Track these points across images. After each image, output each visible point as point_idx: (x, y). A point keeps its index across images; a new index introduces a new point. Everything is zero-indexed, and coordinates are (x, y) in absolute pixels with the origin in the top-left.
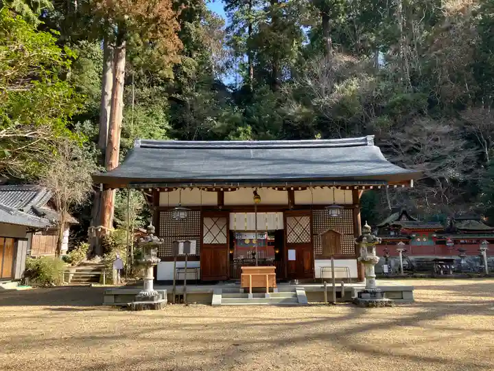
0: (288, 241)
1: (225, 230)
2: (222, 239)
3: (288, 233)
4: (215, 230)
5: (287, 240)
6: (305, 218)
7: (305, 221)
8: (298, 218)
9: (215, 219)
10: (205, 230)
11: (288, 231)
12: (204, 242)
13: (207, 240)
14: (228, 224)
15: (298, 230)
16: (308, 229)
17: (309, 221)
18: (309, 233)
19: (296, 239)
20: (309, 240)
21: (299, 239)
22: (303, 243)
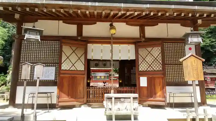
0: (140, 69)
3: (140, 63)
4: (74, 58)
5: (138, 69)
6: (157, 48)
7: (156, 51)
8: (149, 49)
9: (74, 48)
10: (64, 58)
11: (140, 60)
12: (62, 68)
13: (65, 66)
15: (149, 59)
16: (160, 59)
17: (160, 52)
18: (160, 62)
19: (147, 67)
20: (161, 69)
21: (150, 67)
22: (155, 70)
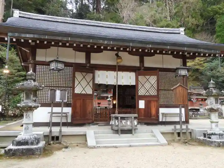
1: (91, 84)
2: (89, 91)
3: (139, 88)
4: (84, 83)
5: (138, 93)
6: (153, 77)
7: (153, 79)
8: (147, 77)
9: (84, 74)
10: (76, 83)
11: (140, 86)
12: (75, 92)
13: (78, 90)
14: (93, 78)
15: (147, 86)
16: (155, 85)
17: (156, 80)
18: (156, 88)
19: (145, 92)
20: (156, 94)
21: (148, 92)
22: (151, 95)
